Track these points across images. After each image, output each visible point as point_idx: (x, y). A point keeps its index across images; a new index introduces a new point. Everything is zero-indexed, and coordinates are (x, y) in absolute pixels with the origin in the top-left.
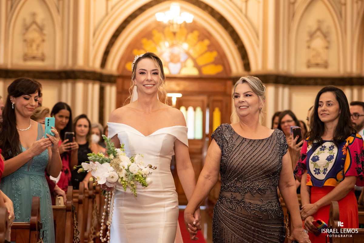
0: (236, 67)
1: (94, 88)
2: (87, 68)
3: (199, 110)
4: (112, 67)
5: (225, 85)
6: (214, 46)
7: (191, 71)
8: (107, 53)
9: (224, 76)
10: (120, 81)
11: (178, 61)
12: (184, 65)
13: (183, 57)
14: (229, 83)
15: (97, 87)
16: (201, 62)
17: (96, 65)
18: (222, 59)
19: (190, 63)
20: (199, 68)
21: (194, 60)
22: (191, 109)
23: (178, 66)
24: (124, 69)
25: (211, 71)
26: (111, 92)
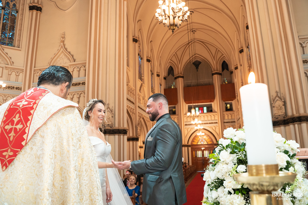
0: (215, 142)
1: (186, 148)
2: (185, 144)
3: (208, 151)
4: (190, 143)
5: (213, 146)
6: (210, 138)
7: (206, 143)
8: (188, 141)
9: (213, 144)
10: (191, 146)
11: (203, 141)
12: (204, 142)
13: (204, 140)
14: (214, 145)
15: (187, 148)
16: (208, 141)
17: (186, 143)
18: (212, 140)
19: (205, 142)
20: (207, 143)
21: (206, 141)
22: (206, 151)
23: (203, 142)
24: (192, 143)
25: (210, 143)
26: (190, 148)
